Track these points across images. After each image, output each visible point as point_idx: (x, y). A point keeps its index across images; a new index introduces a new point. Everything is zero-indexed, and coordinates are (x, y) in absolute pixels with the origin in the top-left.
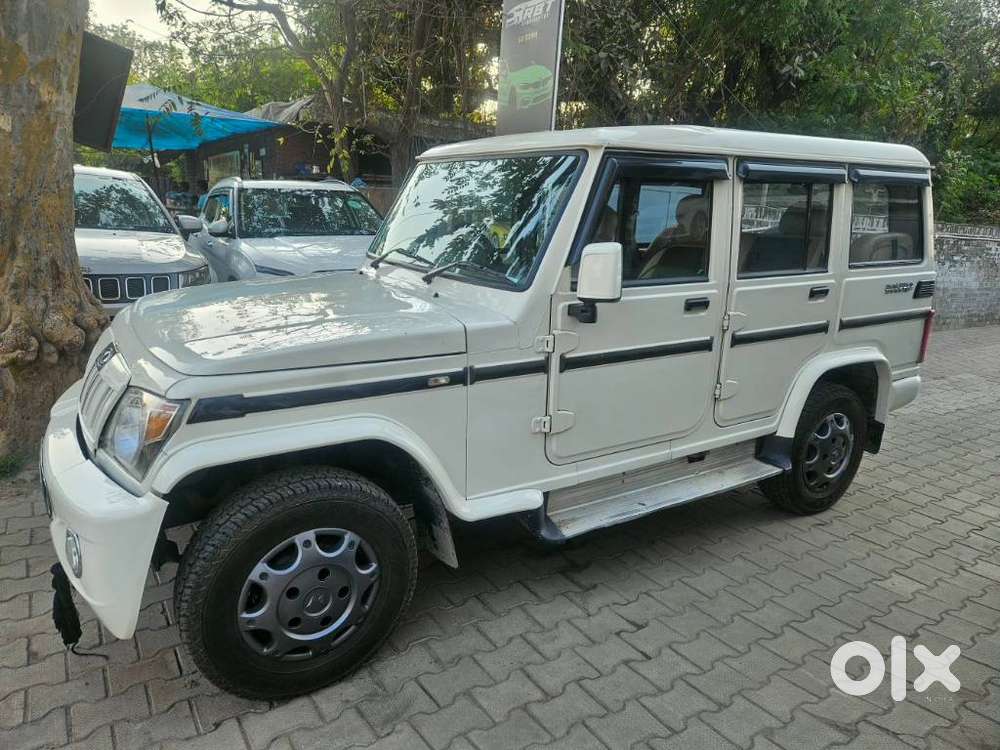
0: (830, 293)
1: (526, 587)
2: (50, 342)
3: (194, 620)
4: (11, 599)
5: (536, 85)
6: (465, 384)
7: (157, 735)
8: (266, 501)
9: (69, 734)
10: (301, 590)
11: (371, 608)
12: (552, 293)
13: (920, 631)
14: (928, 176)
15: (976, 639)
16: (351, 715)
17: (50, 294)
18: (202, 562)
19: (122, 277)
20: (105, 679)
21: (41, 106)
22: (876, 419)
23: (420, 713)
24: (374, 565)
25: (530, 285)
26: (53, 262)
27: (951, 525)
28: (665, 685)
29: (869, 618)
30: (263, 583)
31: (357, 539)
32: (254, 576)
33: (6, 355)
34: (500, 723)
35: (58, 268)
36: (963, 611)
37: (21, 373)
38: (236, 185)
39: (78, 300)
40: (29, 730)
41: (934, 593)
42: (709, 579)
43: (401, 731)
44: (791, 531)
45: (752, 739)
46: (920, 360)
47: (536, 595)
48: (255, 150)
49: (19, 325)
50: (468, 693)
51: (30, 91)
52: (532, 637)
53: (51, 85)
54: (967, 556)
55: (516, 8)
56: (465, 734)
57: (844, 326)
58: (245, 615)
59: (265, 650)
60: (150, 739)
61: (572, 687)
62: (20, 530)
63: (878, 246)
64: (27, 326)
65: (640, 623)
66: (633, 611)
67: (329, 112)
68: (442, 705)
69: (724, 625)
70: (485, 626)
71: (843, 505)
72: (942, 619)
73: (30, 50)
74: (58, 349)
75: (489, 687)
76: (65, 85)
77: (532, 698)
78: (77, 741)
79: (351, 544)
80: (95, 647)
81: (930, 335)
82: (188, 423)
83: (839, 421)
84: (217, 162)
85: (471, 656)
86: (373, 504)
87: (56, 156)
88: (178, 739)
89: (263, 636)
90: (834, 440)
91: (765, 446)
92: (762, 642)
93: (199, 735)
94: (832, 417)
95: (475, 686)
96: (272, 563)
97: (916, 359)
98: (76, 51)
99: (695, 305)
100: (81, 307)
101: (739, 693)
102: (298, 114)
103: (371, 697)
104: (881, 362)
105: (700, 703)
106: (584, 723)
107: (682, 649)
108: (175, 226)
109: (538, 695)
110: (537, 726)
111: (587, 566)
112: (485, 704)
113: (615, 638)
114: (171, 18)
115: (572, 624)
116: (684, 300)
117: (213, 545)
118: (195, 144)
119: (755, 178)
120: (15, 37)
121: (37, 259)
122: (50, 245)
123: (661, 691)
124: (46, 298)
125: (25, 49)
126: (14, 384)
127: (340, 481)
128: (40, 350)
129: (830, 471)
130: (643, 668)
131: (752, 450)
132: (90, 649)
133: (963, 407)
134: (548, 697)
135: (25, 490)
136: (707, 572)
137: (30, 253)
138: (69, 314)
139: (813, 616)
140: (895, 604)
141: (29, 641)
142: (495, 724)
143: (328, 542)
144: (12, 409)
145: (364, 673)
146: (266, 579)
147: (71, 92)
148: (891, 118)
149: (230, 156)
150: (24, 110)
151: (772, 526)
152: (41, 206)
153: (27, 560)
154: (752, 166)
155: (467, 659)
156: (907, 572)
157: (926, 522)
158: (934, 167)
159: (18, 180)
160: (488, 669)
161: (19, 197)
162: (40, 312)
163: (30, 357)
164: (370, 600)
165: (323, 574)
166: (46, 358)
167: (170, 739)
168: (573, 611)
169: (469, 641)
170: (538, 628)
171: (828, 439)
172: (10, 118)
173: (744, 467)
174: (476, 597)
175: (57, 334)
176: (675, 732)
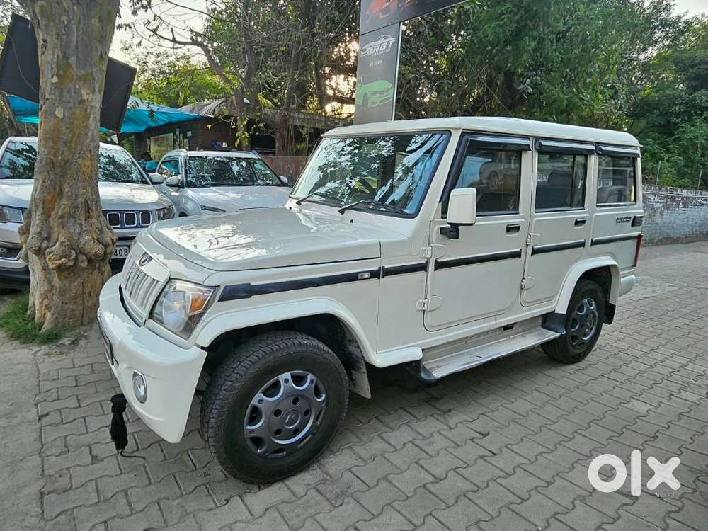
0: (586, 222)
1: (405, 410)
2: (83, 254)
3: (219, 430)
4: (72, 421)
5: (382, 92)
6: (379, 278)
7: (190, 508)
8: (263, 353)
9: (131, 509)
10: (282, 410)
11: (321, 424)
12: (431, 219)
13: (658, 434)
14: (638, 151)
15: (694, 438)
16: (313, 493)
17: (83, 222)
18: (224, 392)
19: (122, 212)
20: (146, 472)
21: (82, 102)
22: (610, 302)
23: (358, 491)
24: (324, 396)
25: (417, 215)
26: (86, 202)
27: (658, 368)
28: (511, 472)
29: (625, 427)
30: (259, 405)
31: (315, 379)
32: (254, 402)
33: (56, 262)
34: (411, 497)
35: (88, 205)
36: (680, 421)
37: (63, 274)
38: (183, 154)
39: (100, 227)
40: (103, 506)
41: (659, 410)
42: (521, 405)
43: (348, 503)
44: (564, 374)
45: (573, 503)
46: (635, 265)
47: (415, 416)
48: (184, 133)
49: (64, 242)
50: (385, 478)
51: (75, 92)
52: (418, 442)
53: (89, 88)
54: (674, 388)
55: (368, 45)
56: (391, 503)
57: (593, 243)
58: (248, 427)
59: (259, 451)
60: (186, 510)
61: (451, 473)
62: (68, 377)
63: (611, 194)
64: (69, 243)
65: (484, 433)
66: (478, 425)
67: (235, 109)
68: (371, 486)
69: (537, 433)
70: (386, 436)
71: (591, 357)
72: (669, 427)
73: (77, 67)
74: (87, 258)
75: (398, 474)
76: (97, 89)
77: (428, 481)
78: (137, 513)
79: (312, 381)
80: (135, 451)
81: (640, 249)
82: (219, 301)
83: (589, 303)
84: (156, 140)
85: (382, 455)
86: (324, 355)
87: (90, 134)
88: (204, 510)
89: (257, 441)
90: (588, 315)
91: (547, 320)
92: (562, 443)
93: (217, 507)
94: (586, 300)
95: (390, 474)
96: (265, 393)
97: (632, 265)
98: (104, 68)
99: (512, 229)
100: (101, 230)
101: (557, 474)
102: (214, 110)
103: (324, 481)
104: (614, 266)
105: (535, 482)
106: (465, 495)
107: (514, 448)
108: (148, 180)
109: (431, 479)
110: (436, 499)
111: (442, 397)
112: (397, 484)
113: (471, 442)
114: (127, 49)
115: (441, 434)
116: (506, 225)
117: (231, 381)
118: (142, 129)
119: (546, 150)
120: (68, 58)
121: (75, 200)
122: (84, 191)
123: (508, 475)
124: (81, 225)
125: (74, 66)
126: (58, 281)
127: (306, 341)
128: (76, 259)
129: (585, 335)
130: (493, 460)
131: (540, 321)
132: (132, 452)
133: (648, 296)
134: (437, 480)
135: (65, 351)
136: (518, 400)
137: (72, 195)
138: (95, 236)
139: (590, 427)
140: (638, 418)
141: (90, 448)
142: (408, 498)
143: (298, 380)
144: (55, 297)
145: (315, 466)
146: (262, 403)
147: (100, 94)
148: (590, 117)
149: (166, 137)
150: (72, 105)
151: (550, 371)
152: (79, 165)
153: (77, 396)
154: (544, 143)
155: (380, 457)
156: (640, 398)
157: (643, 367)
158: (642, 146)
159: (66, 149)
160: (395, 463)
161: (66, 160)
162: (77, 234)
163: (71, 263)
164: (321, 418)
165: (295, 401)
166: (80, 264)
167: (199, 510)
168: (440, 426)
169: (377, 446)
170: (420, 437)
171: (585, 314)
172: (62, 109)
173: (536, 333)
174: (375, 418)
175: (87, 249)
176: (523, 500)
